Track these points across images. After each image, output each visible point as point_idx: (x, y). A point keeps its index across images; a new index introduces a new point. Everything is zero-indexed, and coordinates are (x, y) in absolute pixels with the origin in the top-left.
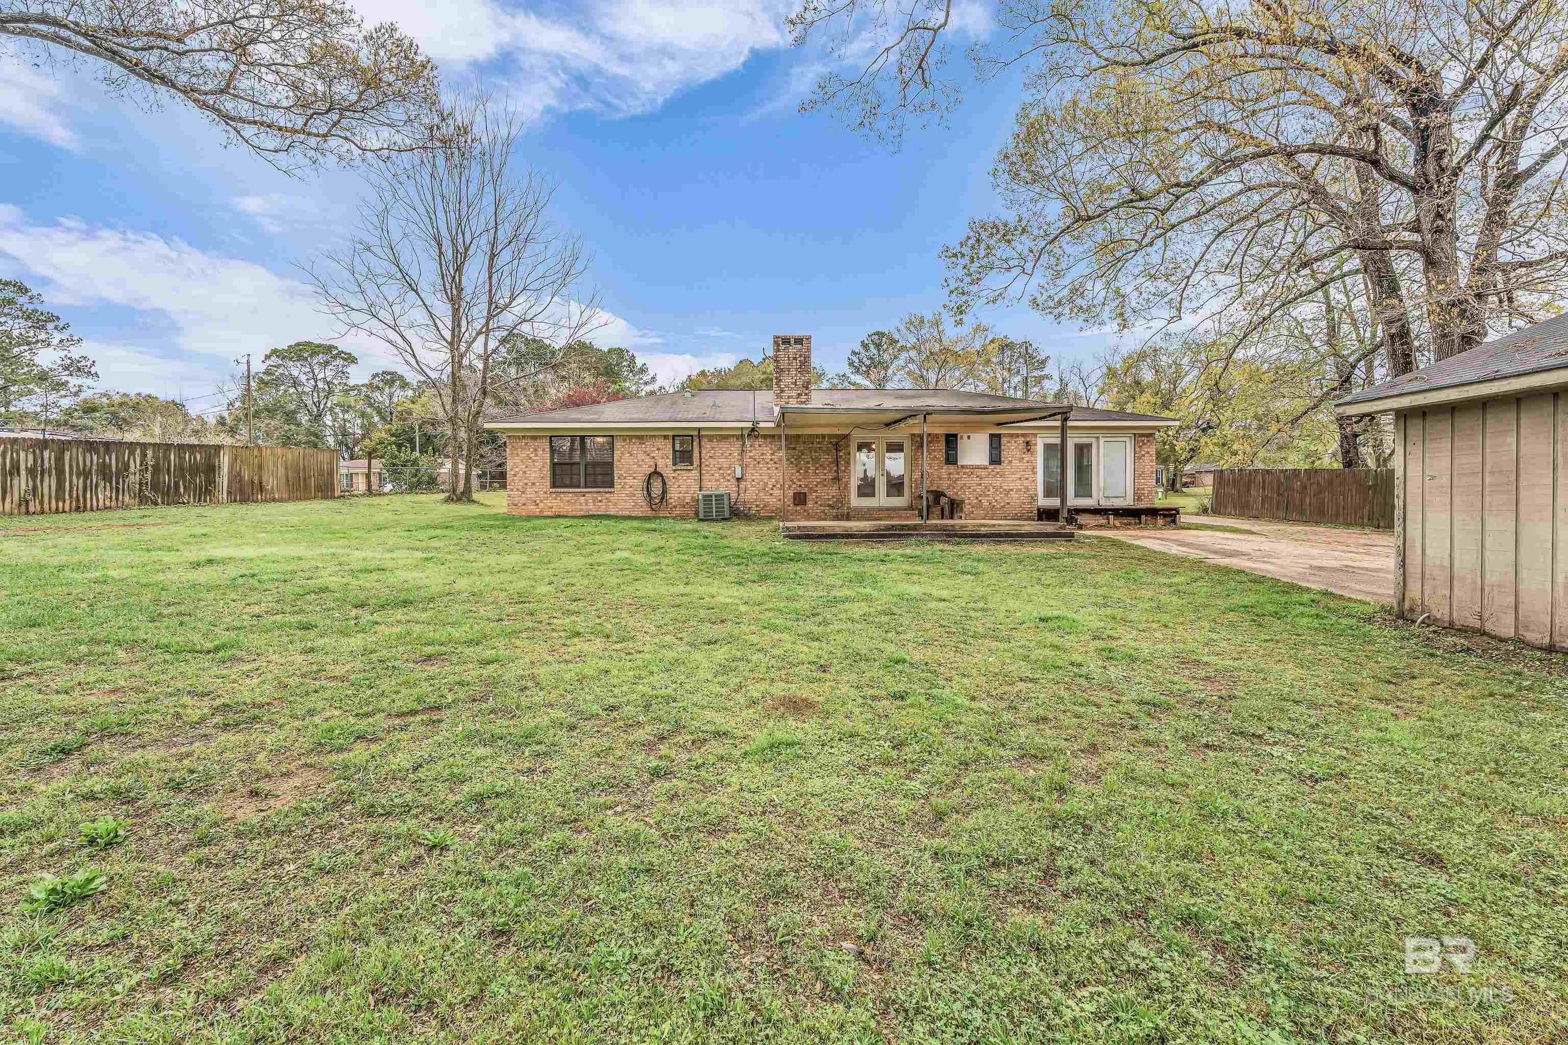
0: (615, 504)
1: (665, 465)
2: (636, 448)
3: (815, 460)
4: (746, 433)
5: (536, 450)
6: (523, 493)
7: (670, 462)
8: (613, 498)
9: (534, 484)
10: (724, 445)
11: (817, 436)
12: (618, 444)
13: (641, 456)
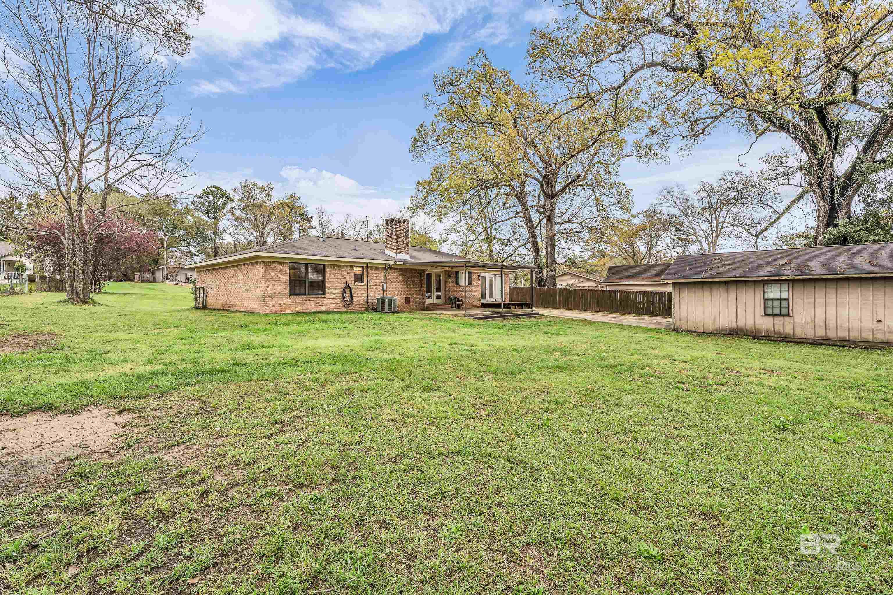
0: (326, 305)
1: (351, 282)
2: (337, 272)
3: (413, 282)
4: (387, 266)
5: (281, 271)
6: (273, 298)
7: (353, 280)
8: (325, 301)
9: (279, 293)
10: (377, 272)
11: (414, 269)
12: (327, 270)
13: (340, 277)
